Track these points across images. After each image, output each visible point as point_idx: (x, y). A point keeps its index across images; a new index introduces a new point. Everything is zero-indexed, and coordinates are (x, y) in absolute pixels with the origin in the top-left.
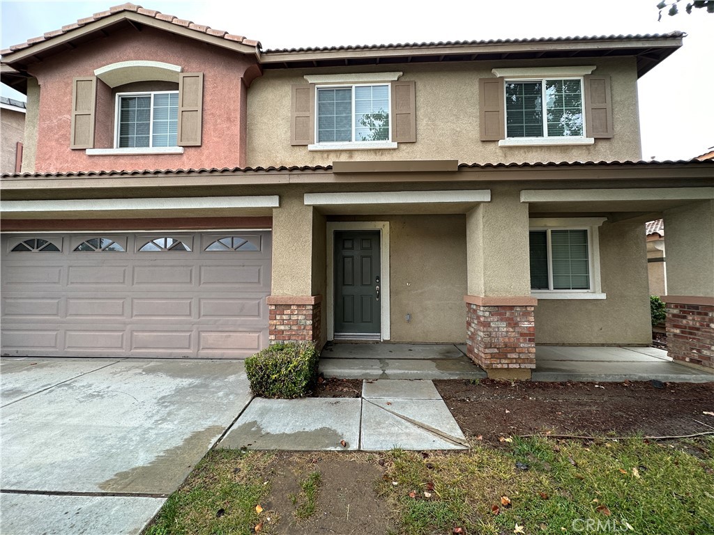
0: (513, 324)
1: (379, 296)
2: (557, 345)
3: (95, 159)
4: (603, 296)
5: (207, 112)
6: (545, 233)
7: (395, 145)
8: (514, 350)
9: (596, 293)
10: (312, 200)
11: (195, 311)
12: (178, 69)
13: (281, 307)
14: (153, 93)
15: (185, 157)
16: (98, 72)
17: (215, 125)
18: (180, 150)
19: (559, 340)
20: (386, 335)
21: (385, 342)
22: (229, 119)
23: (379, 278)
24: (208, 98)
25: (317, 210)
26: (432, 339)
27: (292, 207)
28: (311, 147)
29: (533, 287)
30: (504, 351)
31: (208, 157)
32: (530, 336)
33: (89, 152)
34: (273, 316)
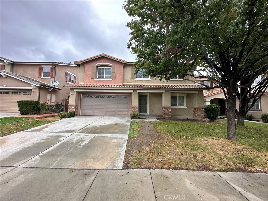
0: (168, 110)
1: (147, 107)
2: (178, 116)
3: (96, 81)
4: (186, 107)
5: (117, 73)
6: (177, 96)
7: (150, 79)
8: (168, 114)
9: (185, 107)
10: (138, 91)
11: (116, 108)
12: (111, 64)
13: (133, 107)
14: (105, 68)
15: (112, 81)
16: (96, 64)
17: (118, 75)
18: (112, 79)
19: (179, 115)
20: (148, 114)
21: (148, 115)
22: (121, 74)
23: (147, 103)
24: (117, 70)
25: (139, 93)
26: (156, 114)
27: (135, 92)
28: (135, 79)
29: (171, 106)
30: (167, 114)
31: (117, 81)
32: (170, 112)
33: (95, 79)
34: (132, 109)
